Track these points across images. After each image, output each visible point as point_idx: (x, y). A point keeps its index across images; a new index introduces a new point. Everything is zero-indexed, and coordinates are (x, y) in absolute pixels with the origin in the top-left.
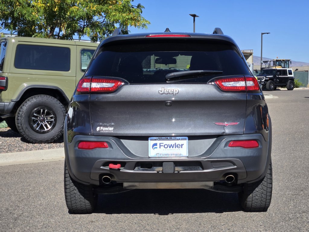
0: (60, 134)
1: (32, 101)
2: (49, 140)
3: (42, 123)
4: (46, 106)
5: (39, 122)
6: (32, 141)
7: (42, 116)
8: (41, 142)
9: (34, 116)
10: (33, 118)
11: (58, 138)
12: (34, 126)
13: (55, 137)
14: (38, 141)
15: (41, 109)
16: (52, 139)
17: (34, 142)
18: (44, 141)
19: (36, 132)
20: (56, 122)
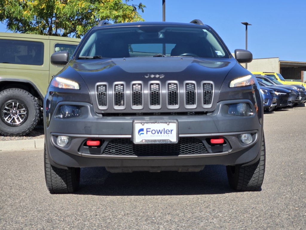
0: (31, 127)
1: (4, 94)
2: (21, 133)
3: (14, 116)
4: (17, 99)
5: (12, 115)
6: (4, 134)
7: (15, 109)
8: (12, 135)
9: (6, 109)
10: (4, 111)
11: (30, 131)
12: (6, 119)
13: (27, 131)
14: (9, 134)
15: (12, 102)
16: (23, 133)
17: (6, 135)
18: (15, 134)
19: (8, 125)
20: (28, 116)
